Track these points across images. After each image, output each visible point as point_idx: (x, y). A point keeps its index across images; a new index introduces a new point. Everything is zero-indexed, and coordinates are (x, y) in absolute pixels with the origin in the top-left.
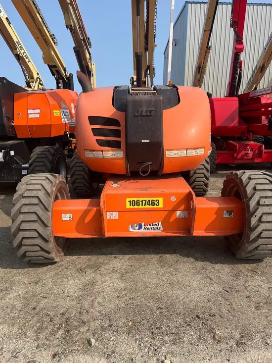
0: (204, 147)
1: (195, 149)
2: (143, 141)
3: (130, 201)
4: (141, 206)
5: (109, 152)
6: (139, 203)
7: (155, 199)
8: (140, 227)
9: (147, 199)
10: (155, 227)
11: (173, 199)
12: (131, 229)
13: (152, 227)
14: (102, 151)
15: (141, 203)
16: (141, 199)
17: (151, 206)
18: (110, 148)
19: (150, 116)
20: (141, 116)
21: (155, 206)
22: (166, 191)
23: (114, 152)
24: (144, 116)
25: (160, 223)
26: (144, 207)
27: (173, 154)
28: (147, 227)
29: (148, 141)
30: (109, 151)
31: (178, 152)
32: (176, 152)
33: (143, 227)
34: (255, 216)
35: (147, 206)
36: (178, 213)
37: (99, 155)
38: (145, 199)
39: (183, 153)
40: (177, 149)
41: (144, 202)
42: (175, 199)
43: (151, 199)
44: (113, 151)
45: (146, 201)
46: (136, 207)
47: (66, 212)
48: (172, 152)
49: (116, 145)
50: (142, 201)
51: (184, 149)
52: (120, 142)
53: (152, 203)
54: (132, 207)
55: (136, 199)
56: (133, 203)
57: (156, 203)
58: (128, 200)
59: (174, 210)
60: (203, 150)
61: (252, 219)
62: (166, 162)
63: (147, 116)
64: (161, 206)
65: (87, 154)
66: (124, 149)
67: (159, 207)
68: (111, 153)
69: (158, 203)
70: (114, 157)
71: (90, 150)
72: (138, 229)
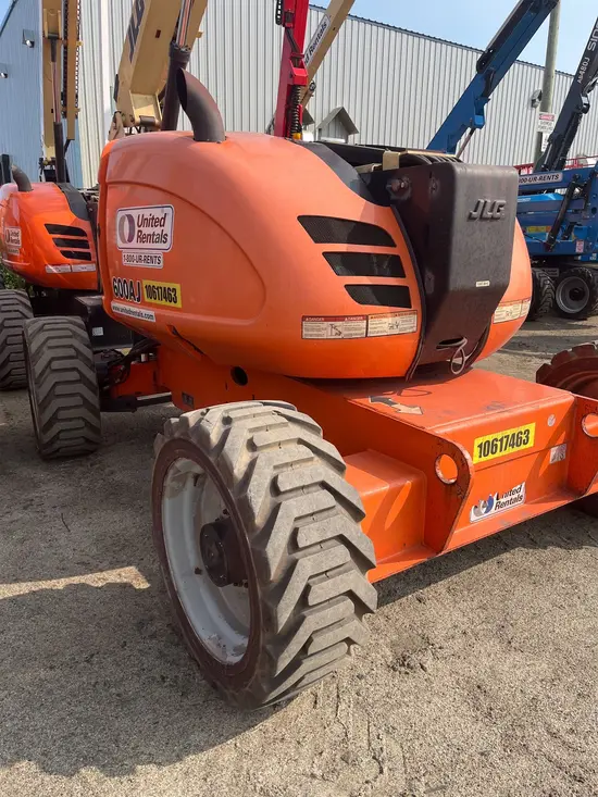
2: (478, 284)
3: (480, 446)
4: (498, 454)
5: (384, 320)
6: (496, 445)
8: (490, 508)
9: (509, 432)
10: (513, 497)
11: (551, 422)
12: (473, 517)
13: (509, 498)
14: (366, 318)
15: (499, 443)
16: (499, 436)
17: (516, 449)
18: (386, 309)
19: (498, 219)
20: (482, 218)
21: (523, 447)
23: (398, 319)
24: (486, 219)
25: (523, 485)
26: (503, 452)
27: (504, 314)
29: (487, 283)
30: (382, 315)
31: (512, 308)
33: (495, 501)
35: (510, 450)
36: (553, 451)
37: (353, 329)
38: (507, 433)
40: (511, 303)
41: (504, 441)
42: (554, 421)
43: (516, 431)
44: (395, 314)
45: (507, 437)
46: (491, 456)
48: (504, 308)
49: (395, 298)
50: (501, 440)
51: (519, 301)
52: (407, 288)
53: (516, 440)
54: (484, 459)
56: (487, 448)
57: (524, 437)
58: (477, 442)
59: (548, 449)
63: (493, 218)
64: (531, 444)
65: (313, 330)
66: (419, 309)
67: (528, 446)
68: (389, 320)
69: (527, 437)
70: (396, 331)
71: (327, 319)
72: (486, 512)
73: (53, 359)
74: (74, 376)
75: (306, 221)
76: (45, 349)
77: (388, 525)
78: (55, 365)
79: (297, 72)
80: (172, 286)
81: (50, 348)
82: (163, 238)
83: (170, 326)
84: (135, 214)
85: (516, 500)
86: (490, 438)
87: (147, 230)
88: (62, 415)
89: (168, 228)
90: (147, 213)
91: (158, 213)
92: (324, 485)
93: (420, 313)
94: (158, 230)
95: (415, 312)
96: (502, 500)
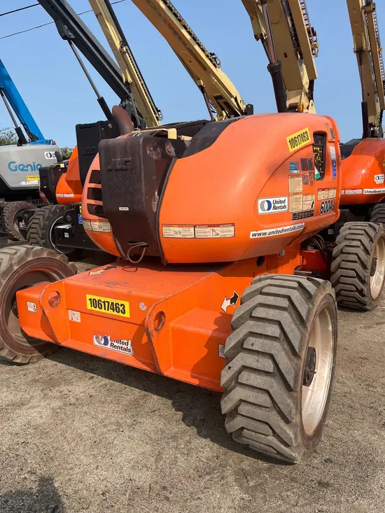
0: (233, 225)
1: (210, 226)
2: (120, 209)
3: (90, 299)
4: (103, 310)
5: (96, 223)
6: (101, 305)
7: (120, 302)
8: (106, 343)
9: (110, 300)
10: (123, 346)
11: (142, 307)
12: (96, 343)
13: (121, 345)
14: (90, 221)
15: (103, 304)
16: (103, 299)
17: (115, 313)
18: (96, 217)
19: (127, 170)
20: (115, 170)
21: (120, 314)
22: (134, 293)
23: (101, 223)
24: (119, 170)
25: (130, 342)
26: (106, 311)
27: (172, 233)
28: (115, 344)
29: (127, 209)
30: (95, 221)
31: (180, 229)
32: (177, 229)
33: (110, 342)
34: (230, 368)
35: (111, 312)
38: (108, 300)
39: (188, 233)
40: (179, 225)
41: (107, 304)
42: (145, 307)
43: (115, 301)
44: (100, 221)
45: (108, 302)
46: (98, 309)
47: (32, 300)
48: (171, 228)
50: (104, 302)
51: (189, 226)
53: (114, 307)
54: (93, 308)
55: (97, 298)
56: (94, 303)
57: (121, 308)
58: (88, 297)
60: (232, 229)
61: (223, 372)
62: (164, 245)
63: (122, 170)
64: (127, 314)
67: (125, 316)
68: (98, 224)
69: (124, 309)
70: (101, 230)
85: (126, 349)
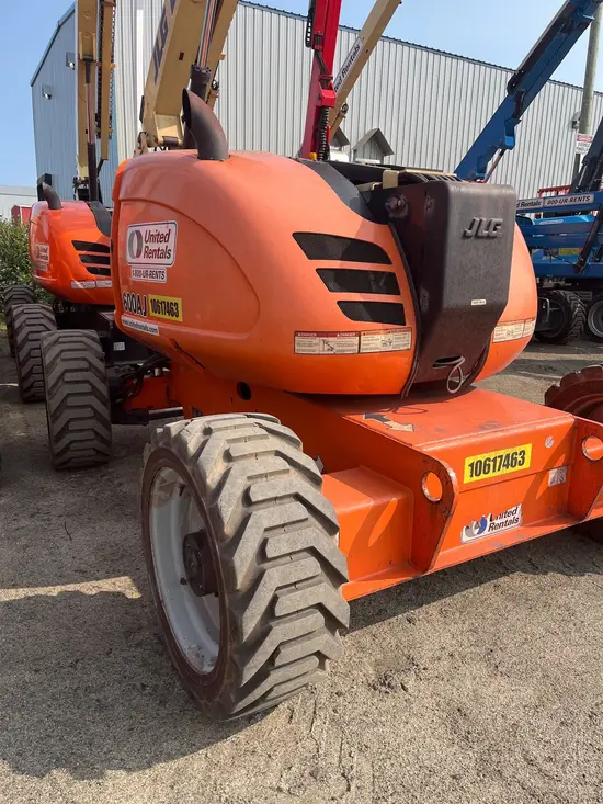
2: (473, 303)
3: (471, 465)
4: (491, 474)
5: (376, 337)
6: (489, 465)
9: (503, 452)
10: (509, 518)
11: (549, 443)
12: (464, 539)
13: (504, 520)
14: (358, 334)
15: (492, 463)
16: (492, 455)
17: (510, 469)
18: (379, 326)
20: (477, 236)
21: (518, 468)
23: (391, 336)
24: (482, 237)
25: (520, 507)
26: (497, 473)
27: (505, 334)
29: (483, 302)
30: (375, 332)
31: (514, 327)
32: (510, 327)
33: (489, 523)
35: (504, 471)
36: (552, 474)
37: (345, 345)
38: (501, 453)
39: (519, 331)
40: (514, 322)
41: (498, 461)
42: (552, 442)
43: (511, 451)
44: (387, 331)
45: (501, 457)
46: (483, 476)
48: (504, 328)
49: (389, 315)
50: (495, 460)
52: (401, 305)
53: (510, 461)
54: (475, 478)
56: (478, 468)
57: (519, 458)
58: (468, 461)
59: (545, 472)
63: (488, 237)
64: (527, 465)
65: (304, 345)
66: (413, 326)
67: (523, 467)
68: (381, 337)
69: (523, 458)
70: (389, 348)
71: (320, 334)
72: (479, 533)
73: (66, 371)
74: (86, 388)
75: (300, 237)
76: (58, 360)
77: (373, 540)
78: (68, 377)
79: (326, 94)
80: (174, 300)
81: (63, 360)
82: (165, 254)
83: (173, 340)
84: (143, 230)
85: (511, 522)
86: (482, 457)
87: (153, 246)
88: (73, 426)
89: (171, 244)
90: (153, 229)
91: (163, 229)
92: (298, 497)
93: (414, 329)
94: (162, 246)
95: (409, 329)
96: (497, 522)
